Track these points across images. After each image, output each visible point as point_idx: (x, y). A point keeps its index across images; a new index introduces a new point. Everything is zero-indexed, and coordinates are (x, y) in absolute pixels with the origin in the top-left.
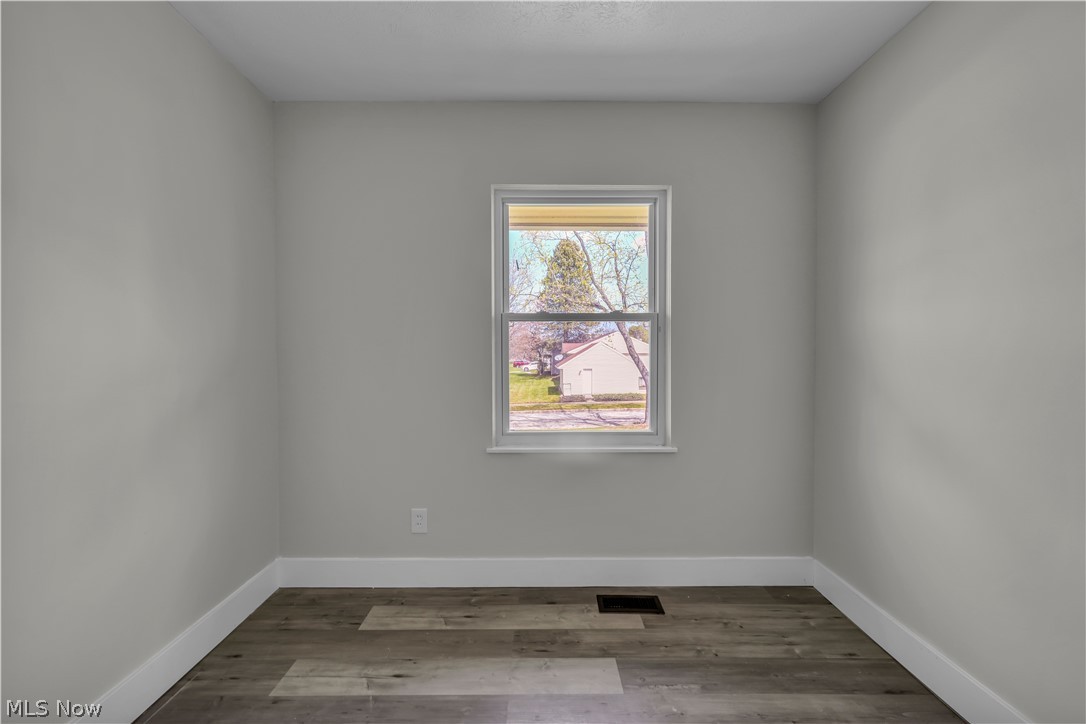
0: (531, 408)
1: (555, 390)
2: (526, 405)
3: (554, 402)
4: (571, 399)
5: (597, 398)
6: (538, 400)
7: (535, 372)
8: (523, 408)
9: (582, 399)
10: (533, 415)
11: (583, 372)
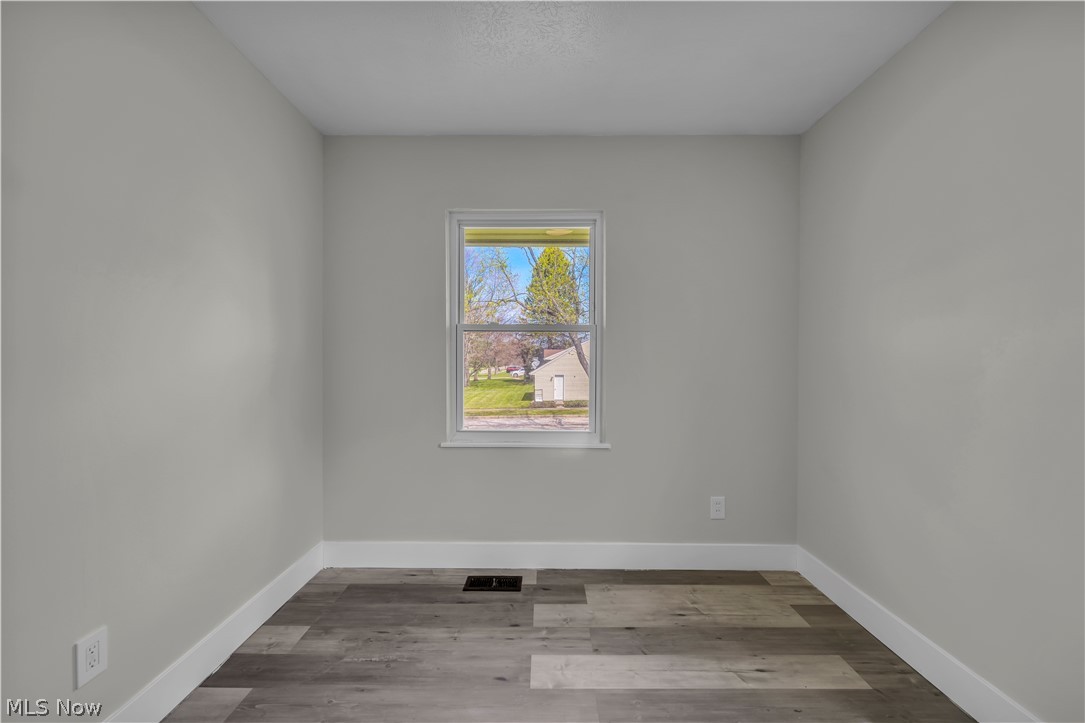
0: (497, 414)
1: (529, 396)
2: (494, 410)
3: (522, 407)
4: (543, 405)
5: (567, 404)
6: (509, 405)
7: (522, 378)
8: (491, 413)
9: (552, 404)
10: (496, 421)
11: (556, 379)
